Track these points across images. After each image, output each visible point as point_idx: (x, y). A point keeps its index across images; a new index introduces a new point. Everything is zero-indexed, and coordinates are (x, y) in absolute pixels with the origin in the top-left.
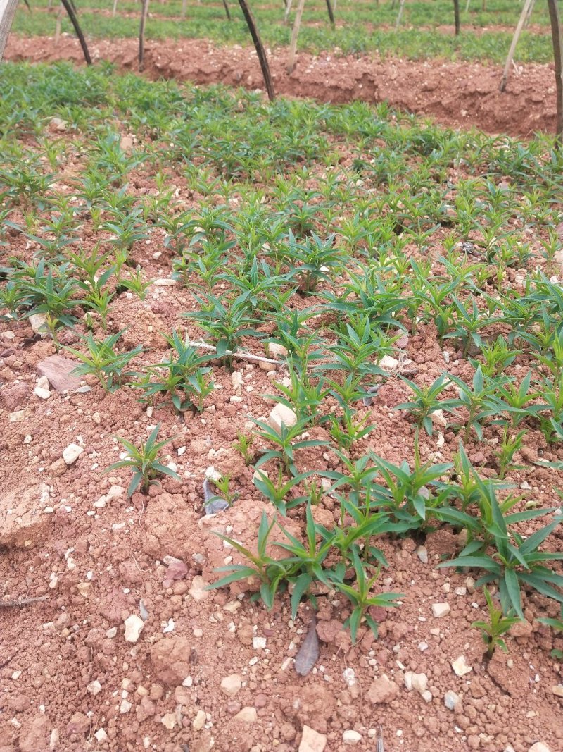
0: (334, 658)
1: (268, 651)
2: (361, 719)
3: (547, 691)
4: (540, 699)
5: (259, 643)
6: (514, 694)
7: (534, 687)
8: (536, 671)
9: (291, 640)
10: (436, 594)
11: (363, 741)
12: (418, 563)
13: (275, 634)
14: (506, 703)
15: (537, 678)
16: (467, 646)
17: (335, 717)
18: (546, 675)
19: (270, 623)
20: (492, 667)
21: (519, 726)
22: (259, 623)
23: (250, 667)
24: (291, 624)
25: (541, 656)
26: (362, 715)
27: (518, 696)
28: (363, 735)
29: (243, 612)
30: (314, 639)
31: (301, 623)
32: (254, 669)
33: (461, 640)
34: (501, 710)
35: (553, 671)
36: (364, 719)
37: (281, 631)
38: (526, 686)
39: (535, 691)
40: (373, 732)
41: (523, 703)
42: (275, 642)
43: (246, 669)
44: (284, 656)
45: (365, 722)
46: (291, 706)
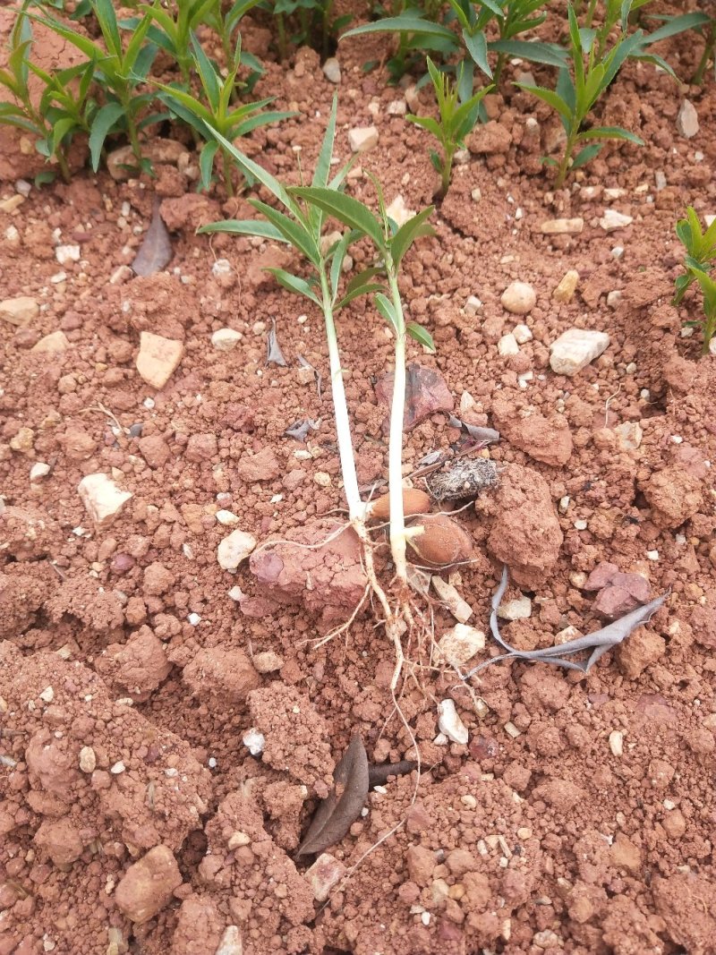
0: (197, 252)
1: (84, 263)
2: (240, 315)
3: (533, 229)
4: (522, 243)
5: (68, 253)
6: (483, 236)
7: (513, 226)
8: (517, 204)
9: (124, 244)
10: (355, 119)
11: (245, 340)
12: (324, 85)
13: (96, 240)
14: (468, 248)
15: (519, 213)
16: (406, 178)
17: (196, 318)
18: (532, 209)
19: (84, 224)
20: (448, 203)
21: (489, 274)
22: (62, 226)
23: (53, 287)
24: (122, 223)
25: (525, 184)
26: (242, 308)
27: (488, 238)
28: (244, 334)
29: (31, 212)
30: (160, 232)
31: (139, 218)
32: (61, 288)
33: (396, 172)
34: (461, 258)
35: (544, 206)
36: (244, 313)
37: (105, 235)
38: (500, 225)
39: (515, 232)
40: (259, 326)
41: (495, 247)
42: (95, 250)
43: (46, 289)
44: (113, 266)
45: (246, 317)
46: (120, 312)
